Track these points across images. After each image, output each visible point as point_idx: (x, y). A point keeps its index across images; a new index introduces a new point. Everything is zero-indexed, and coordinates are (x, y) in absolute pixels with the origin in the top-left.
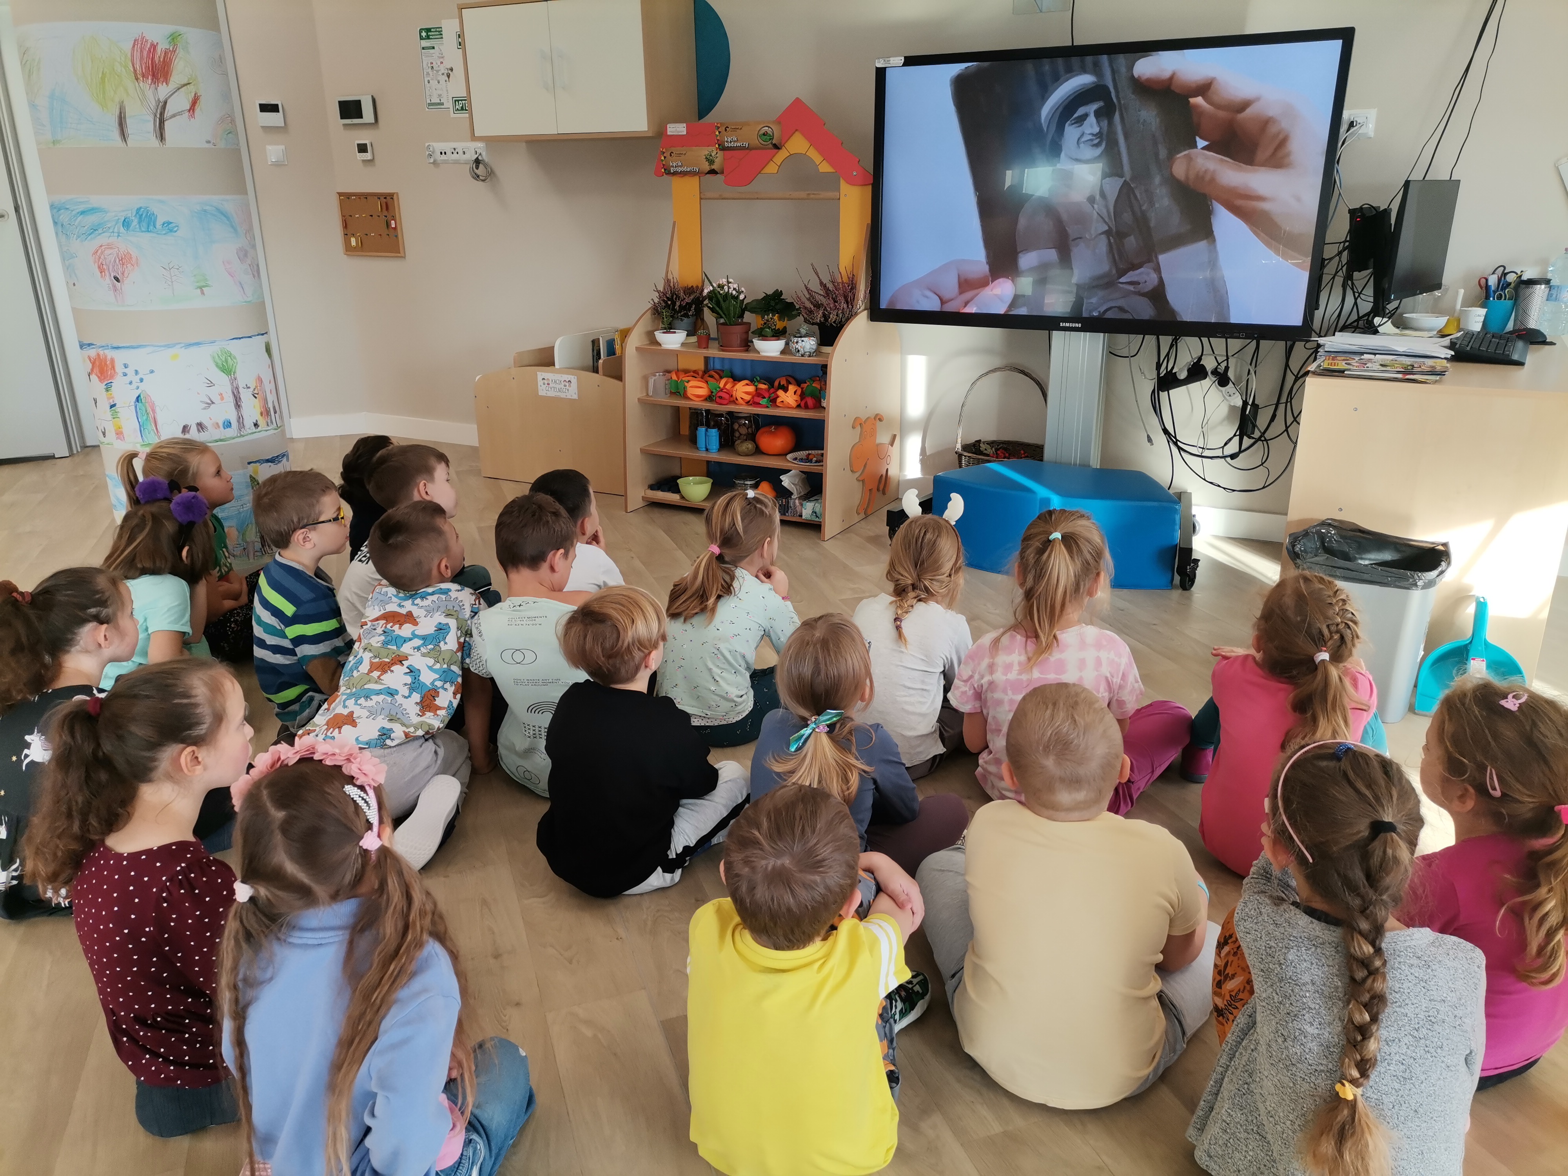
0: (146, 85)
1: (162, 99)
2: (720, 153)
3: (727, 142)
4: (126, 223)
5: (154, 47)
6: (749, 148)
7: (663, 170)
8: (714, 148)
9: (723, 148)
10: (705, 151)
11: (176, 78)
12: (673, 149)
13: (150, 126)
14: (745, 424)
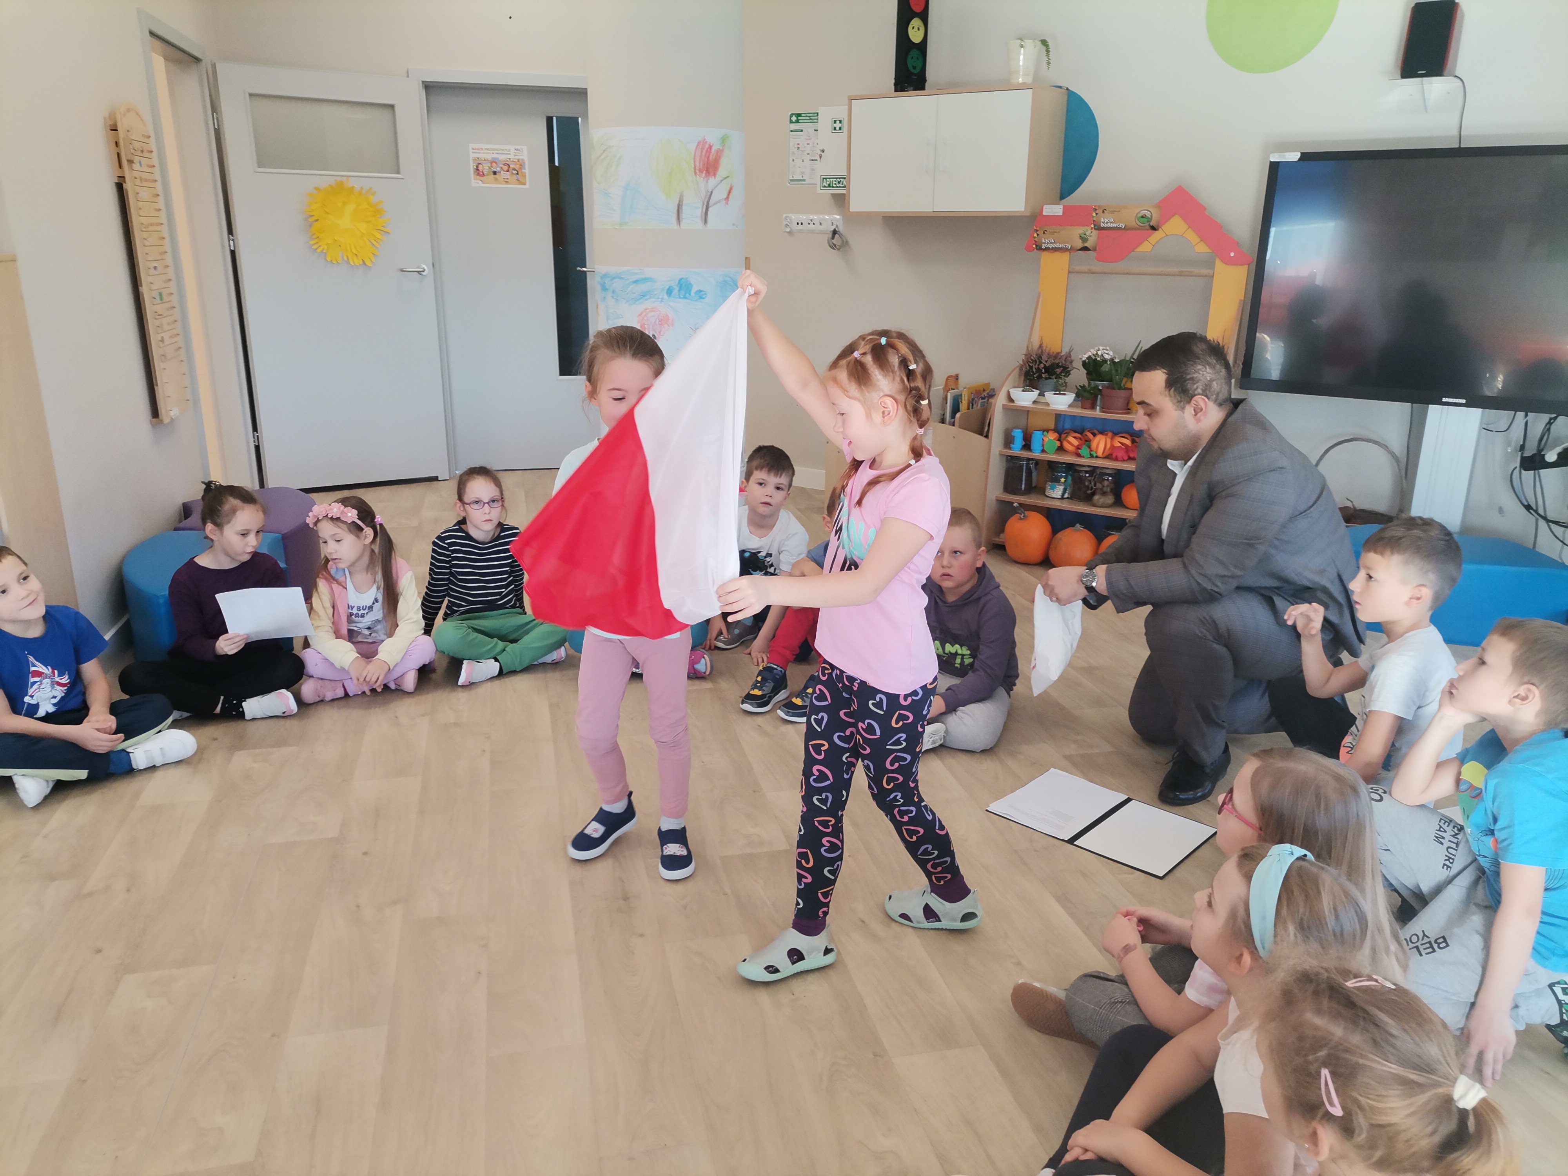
0: (700, 179)
1: (710, 190)
2: (1095, 233)
3: (1103, 223)
4: (669, 292)
5: (710, 147)
6: (1126, 229)
7: (1034, 246)
8: (1089, 228)
9: (1099, 228)
10: (1080, 230)
11: (721, 172)
12: (1047, 228)
13: (699, 212)
14: (1108, 479)
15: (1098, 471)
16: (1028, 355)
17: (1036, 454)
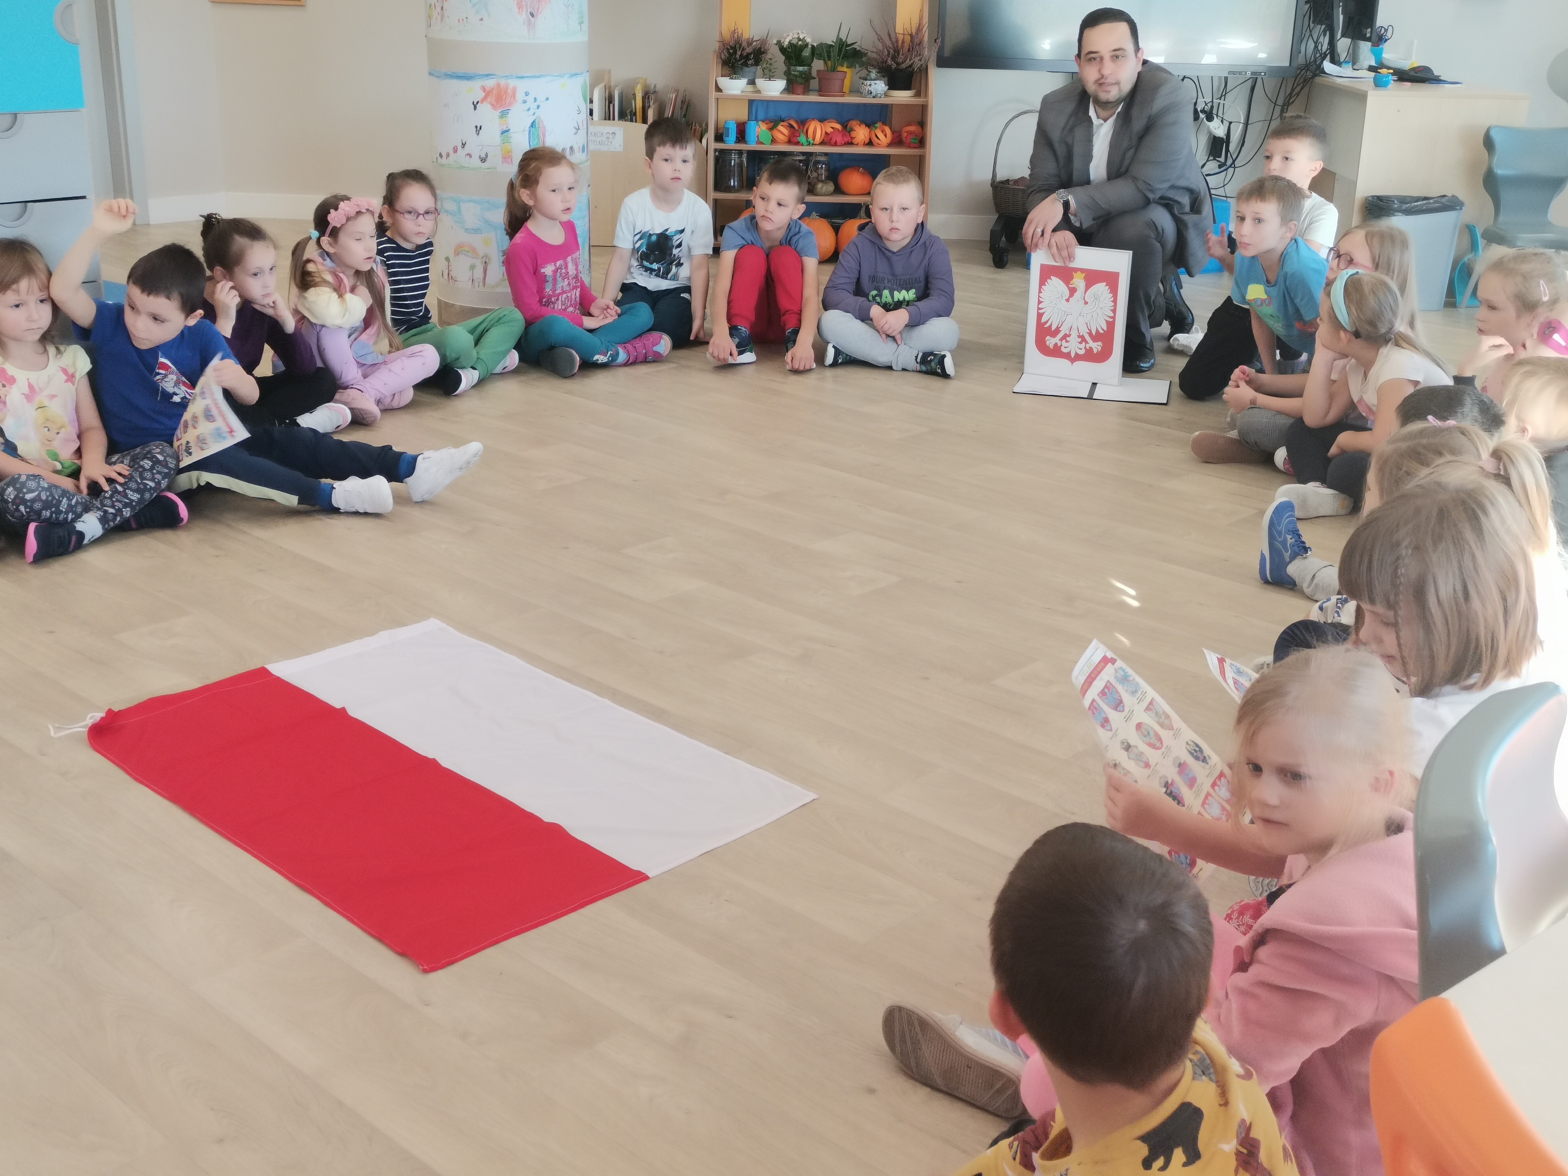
14: (822, 167)
15: (813, 159)
16: (722, 42)
17: (752, 145)
